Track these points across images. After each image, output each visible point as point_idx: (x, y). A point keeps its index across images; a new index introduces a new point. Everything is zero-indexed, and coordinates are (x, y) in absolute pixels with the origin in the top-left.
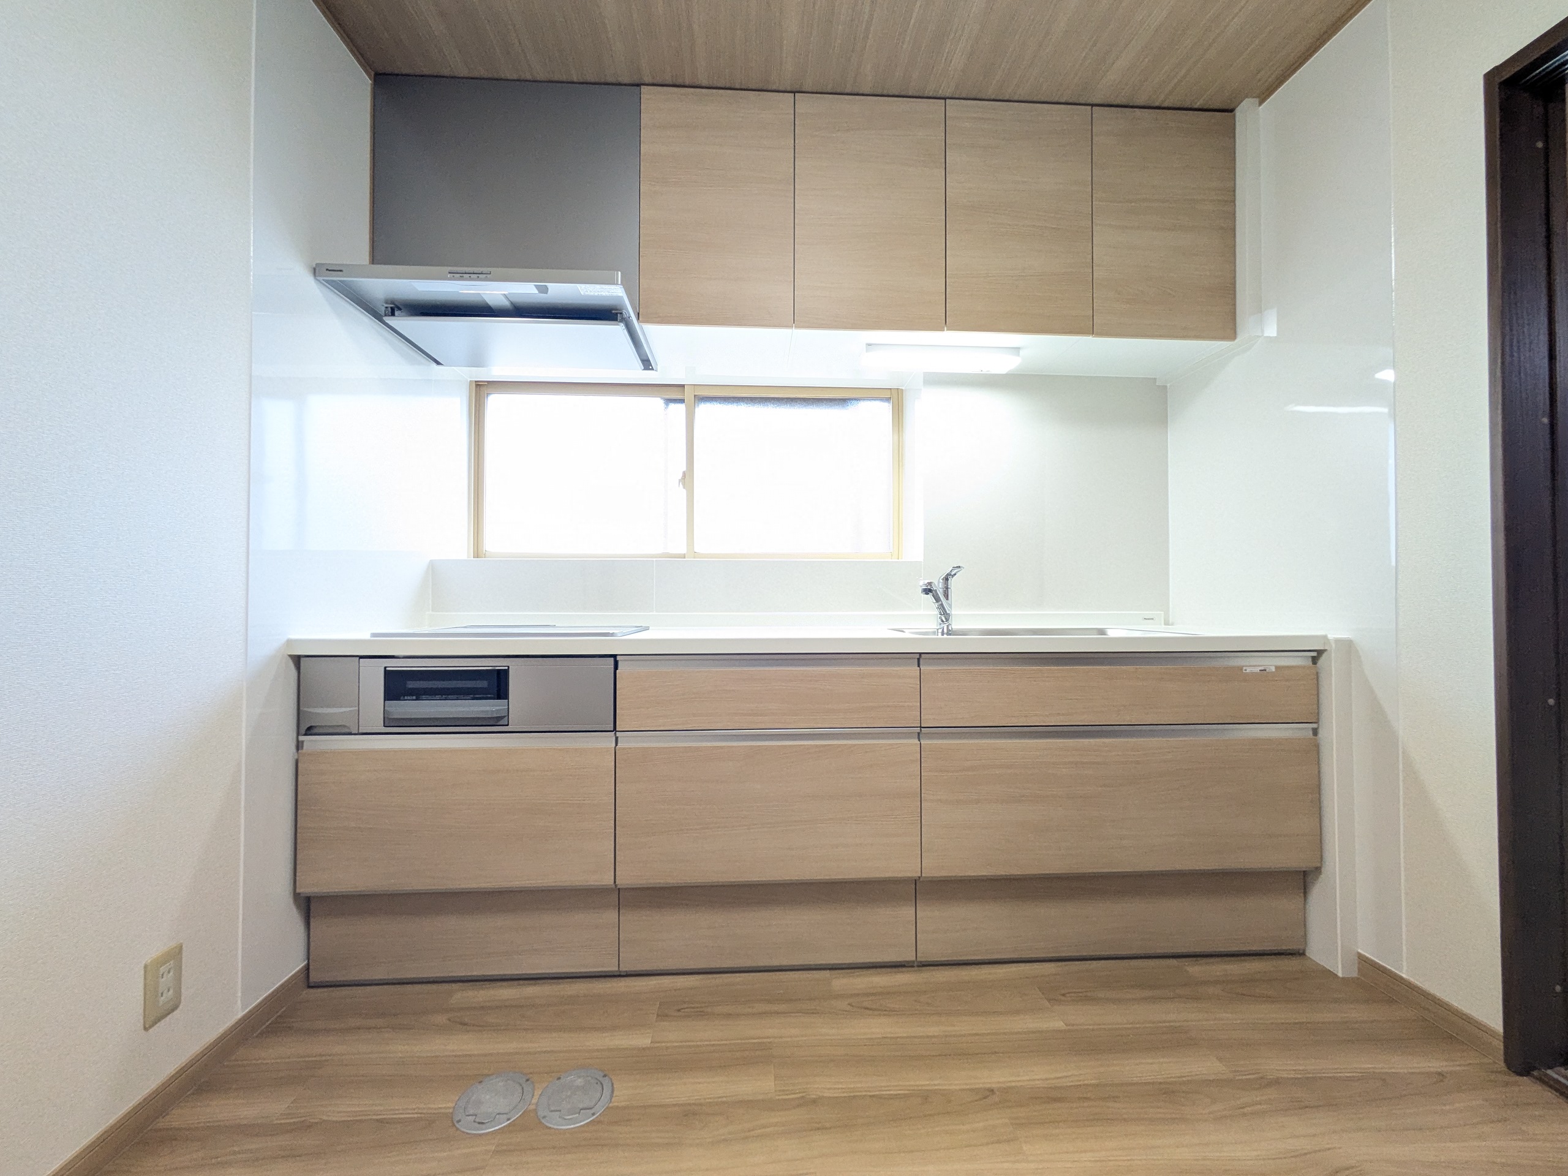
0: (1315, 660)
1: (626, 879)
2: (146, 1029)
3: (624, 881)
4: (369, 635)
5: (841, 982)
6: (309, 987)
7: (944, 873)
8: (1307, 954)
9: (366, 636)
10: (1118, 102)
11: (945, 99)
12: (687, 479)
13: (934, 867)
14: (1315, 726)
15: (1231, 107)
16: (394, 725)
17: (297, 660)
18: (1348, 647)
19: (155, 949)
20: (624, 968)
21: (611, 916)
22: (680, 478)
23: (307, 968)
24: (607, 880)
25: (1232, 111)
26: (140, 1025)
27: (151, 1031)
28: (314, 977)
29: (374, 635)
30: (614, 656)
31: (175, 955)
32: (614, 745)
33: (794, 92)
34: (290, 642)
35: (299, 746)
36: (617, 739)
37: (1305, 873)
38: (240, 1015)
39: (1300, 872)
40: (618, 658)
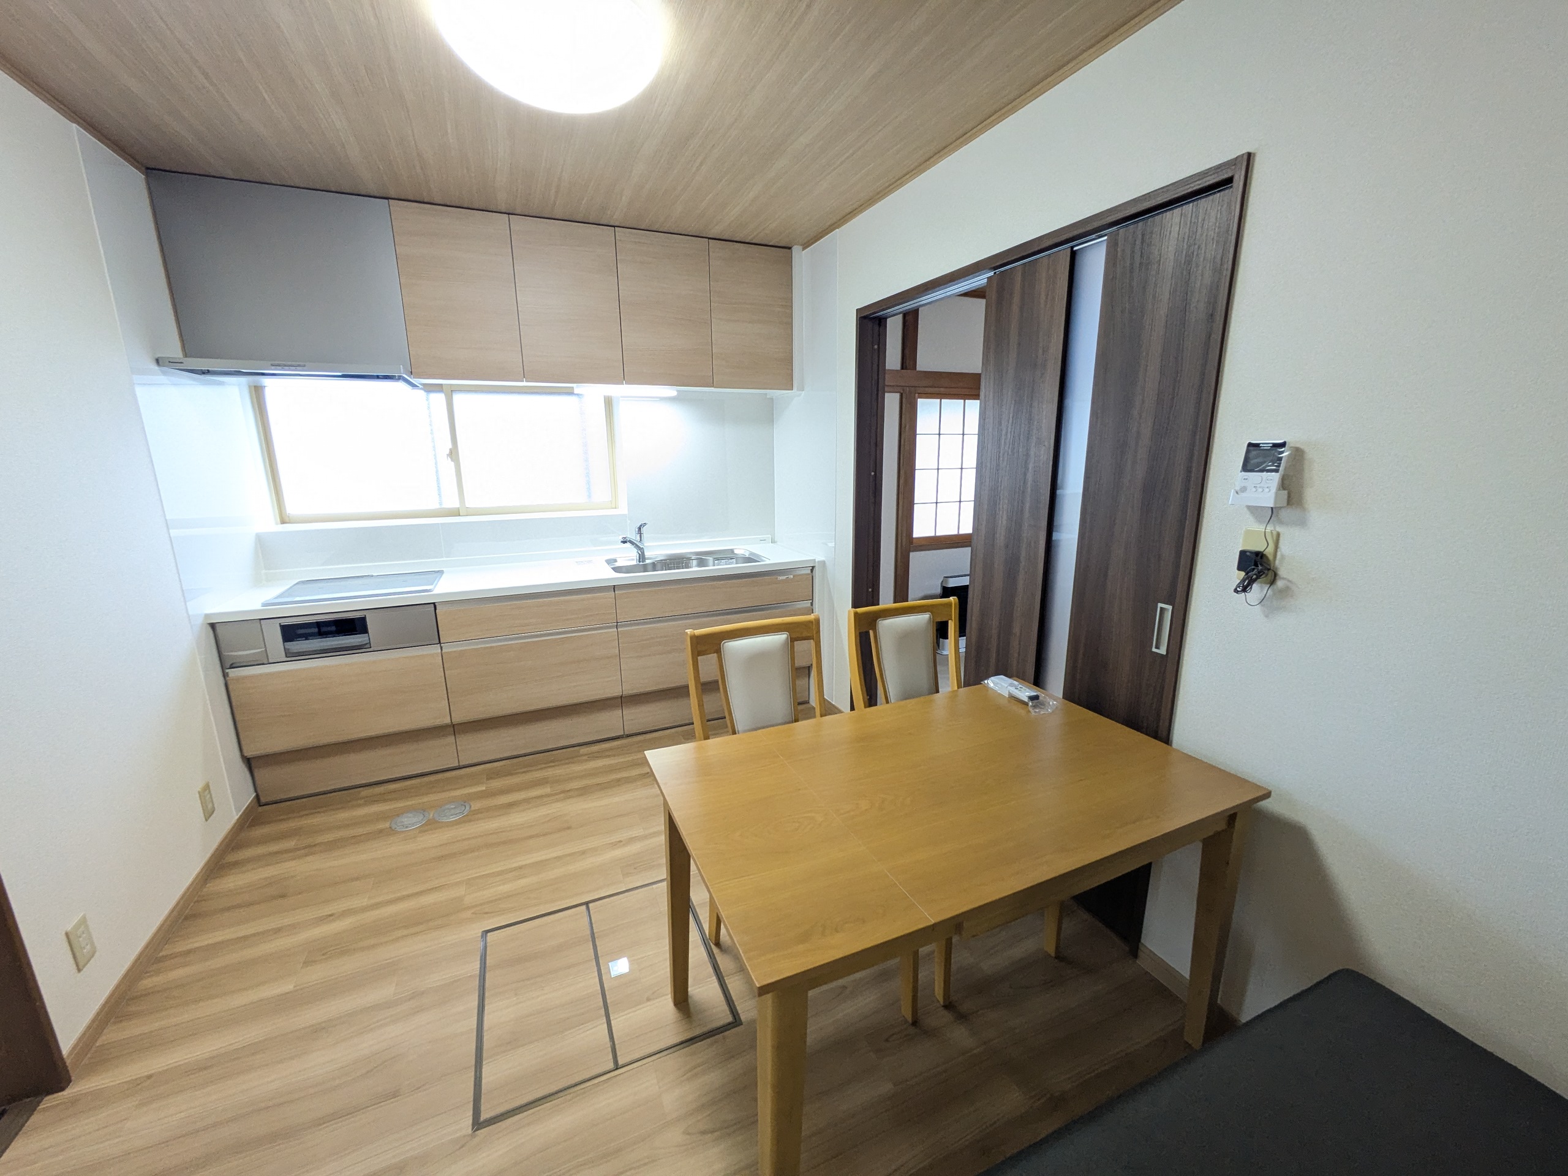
0: (812, 571)
1: (457, 719)
2: (206, 820)
3: (456, 720)
4: (261, 605)
5: (584, 750)
6: (260, 806)
7: (635, 691)
8: (810, 703)
9: (258, 607)
10: (724, 238)
11: (614, 227)
12: (454, 454)
13: (628, 690)
14: (811, 601)
15: (790, 246)
16: (291, 656)
17: (213, 626)
18: (823, 563)
19: (200, 786)
20: (462, 764)
21: (451, 739)
22: (448, 453)
23: (257, 797)
24: (447, 721)
25: (790, 248)
26: (204, 820)
27: (209, 820)
28: (263, 800)
29: (264, 605)
30: (434, 603)
31: (207, 787)
32: (440, 651)
33: (509, 214)
34: (207, 616)
35: (225, 675)
36: (441, 648)
37: (809, 667)
38: (237, 817)
39: (804, 668)
40: (436, 604)
